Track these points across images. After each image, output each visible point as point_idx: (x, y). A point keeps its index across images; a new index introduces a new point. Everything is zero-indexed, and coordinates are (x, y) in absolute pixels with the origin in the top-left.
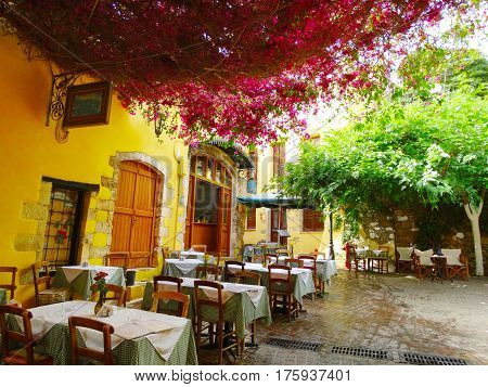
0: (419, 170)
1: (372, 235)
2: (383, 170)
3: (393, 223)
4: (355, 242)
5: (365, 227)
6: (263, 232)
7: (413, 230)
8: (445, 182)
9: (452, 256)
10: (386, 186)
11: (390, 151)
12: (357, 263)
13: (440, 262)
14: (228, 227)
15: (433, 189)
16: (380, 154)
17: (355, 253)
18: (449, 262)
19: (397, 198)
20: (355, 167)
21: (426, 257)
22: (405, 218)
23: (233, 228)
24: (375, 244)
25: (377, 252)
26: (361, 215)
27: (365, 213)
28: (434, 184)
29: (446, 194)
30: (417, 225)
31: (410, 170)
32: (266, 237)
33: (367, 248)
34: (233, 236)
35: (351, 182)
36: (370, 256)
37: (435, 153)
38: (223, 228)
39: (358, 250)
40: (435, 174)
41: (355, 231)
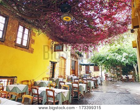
0: (121, 58)
1: (111, 72)
2: (114, 58)
3: (116, 69)
4: (107, 74)
5: (110, 70)
6: (84, 72)
7: (121, 71)
8: (127, 60)
9: (130, 77)
10: (114, 61)
11: (115, 53)
12: (108, 79)
13: (128, 78)
14: (77, 70)
15: (124, 62)
16: (113, 54)
17: (107, 76)
18: (130, 78)
19: (117, 64)
20: (108, 57)
21: (124, 77)
22: (119, 68)
23: (78, 71)
24: (112, 74)
25: (113, 76)
26: (108, 67)
27: (109, 67)
28: (125, 61)
29: (127, 63)
30: (122, 70)
31: (119, 58)
32: (85, 73)
33: (110, 75)
34: (79, 72)
35: (107, 60)
36: (111, 77)
37: (125, 54)
38: (76, 71)
39: (108, 76)
40: (125, 59)
41: (107, 71)
